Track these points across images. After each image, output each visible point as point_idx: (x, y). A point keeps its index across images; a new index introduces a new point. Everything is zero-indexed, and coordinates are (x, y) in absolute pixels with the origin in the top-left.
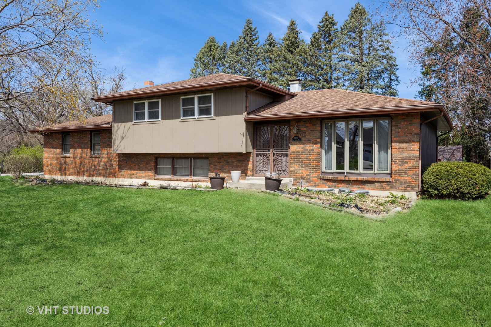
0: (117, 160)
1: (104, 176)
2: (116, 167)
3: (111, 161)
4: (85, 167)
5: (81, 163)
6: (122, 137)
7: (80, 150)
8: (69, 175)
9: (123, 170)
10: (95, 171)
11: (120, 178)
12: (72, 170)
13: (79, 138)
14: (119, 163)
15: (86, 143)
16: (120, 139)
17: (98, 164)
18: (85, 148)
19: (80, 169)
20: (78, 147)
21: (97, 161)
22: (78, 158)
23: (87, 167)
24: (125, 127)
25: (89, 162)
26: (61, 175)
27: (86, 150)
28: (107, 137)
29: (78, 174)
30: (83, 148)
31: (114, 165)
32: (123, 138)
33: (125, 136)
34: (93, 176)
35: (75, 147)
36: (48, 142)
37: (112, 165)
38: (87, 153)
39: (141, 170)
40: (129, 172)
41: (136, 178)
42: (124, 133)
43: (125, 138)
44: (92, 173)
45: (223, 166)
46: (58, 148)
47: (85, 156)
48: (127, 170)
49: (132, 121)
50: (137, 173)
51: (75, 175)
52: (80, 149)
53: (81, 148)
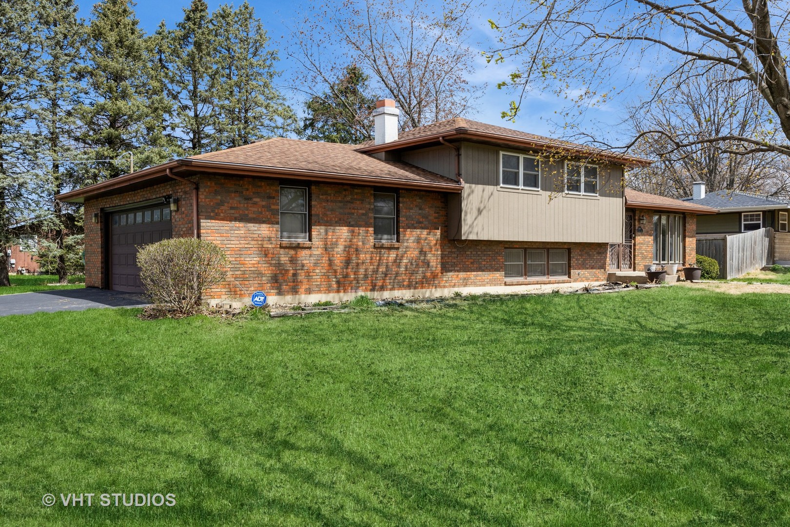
0: (439, 252)
1: (409, 287)
2: (436, 267)
3: (425, 255)
4: (362, 271)
5: (348, 262)
6: (479, 209)
7: (343, 232)
8: (309, 291)
9: (451, 271)
10: (388, 278)
11: (445, 287)
12: (317, 278)
13: (340, 202)
14: (442, 258)
15: (363, 214)
16: (475, 212)
17: (397, 262)
18: (359, 226)
19: (346, 276)
20: (336, 222)
21: (393, 255)
22: (340, 248)
23: (366, 270)
24: (483, 191)
25: (371, 259)
26: (280, 293)
27: (362, 230)
28: (416, 206)
29: (339, 287)
30: (352, 226)
31: (431, 264)
32: (480, 212)
33: (485, 207)
34: (382, 288)
35: (328, 223)
36: (221, 203)
37: (427, 264)
38: (366, 238)
39: (483, 271)
40: (462, 275)
41: (475, 284)
42: (481, 202)
43: (484, 212)
44: (380, 283)
45: (585, 260)
46: (264, 222)
47: (360, 243)
48: (458, 271)
49: (497, 184)
50: (477, 276)
51: (329, 290)
52: (345, 228)
53: (348, 225)
